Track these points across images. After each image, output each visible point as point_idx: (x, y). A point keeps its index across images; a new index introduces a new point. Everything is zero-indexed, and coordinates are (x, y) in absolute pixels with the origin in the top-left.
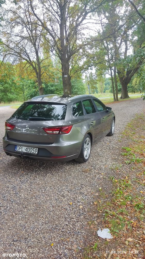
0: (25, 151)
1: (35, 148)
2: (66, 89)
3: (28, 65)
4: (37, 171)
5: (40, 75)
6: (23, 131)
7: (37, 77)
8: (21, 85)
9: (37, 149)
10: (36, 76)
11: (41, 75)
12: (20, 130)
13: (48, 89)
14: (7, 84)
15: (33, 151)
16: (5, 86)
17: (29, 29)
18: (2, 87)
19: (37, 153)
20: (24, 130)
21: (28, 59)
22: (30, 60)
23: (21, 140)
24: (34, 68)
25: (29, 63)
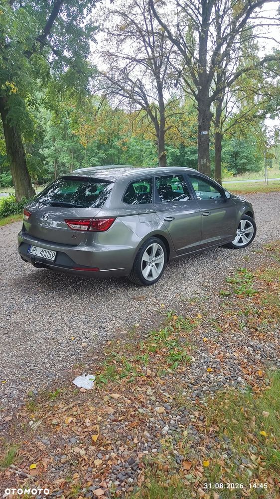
0: (40, 255)
1: (53, 252)
2: (203, 158)
3: (143, 113)
4: (62, 289)
5: (164, 132)
6: (55, 226)
7: (157, 136)
8: (137, 150)
9: (55, 252)
10: (156, 134)
11: (166, 131)
12: (49, 223)
13: (185, 158)
14: (114, 148)
15: (49, 256)
16: (109, 152)
17: (149, 44)
18: (104, 154)
19: (53, 259)
20: (55, 224)
21: (143, 102)
22: (146, 103)
23: (46, 239)
24: (154, 119)
25: (145, 110)
